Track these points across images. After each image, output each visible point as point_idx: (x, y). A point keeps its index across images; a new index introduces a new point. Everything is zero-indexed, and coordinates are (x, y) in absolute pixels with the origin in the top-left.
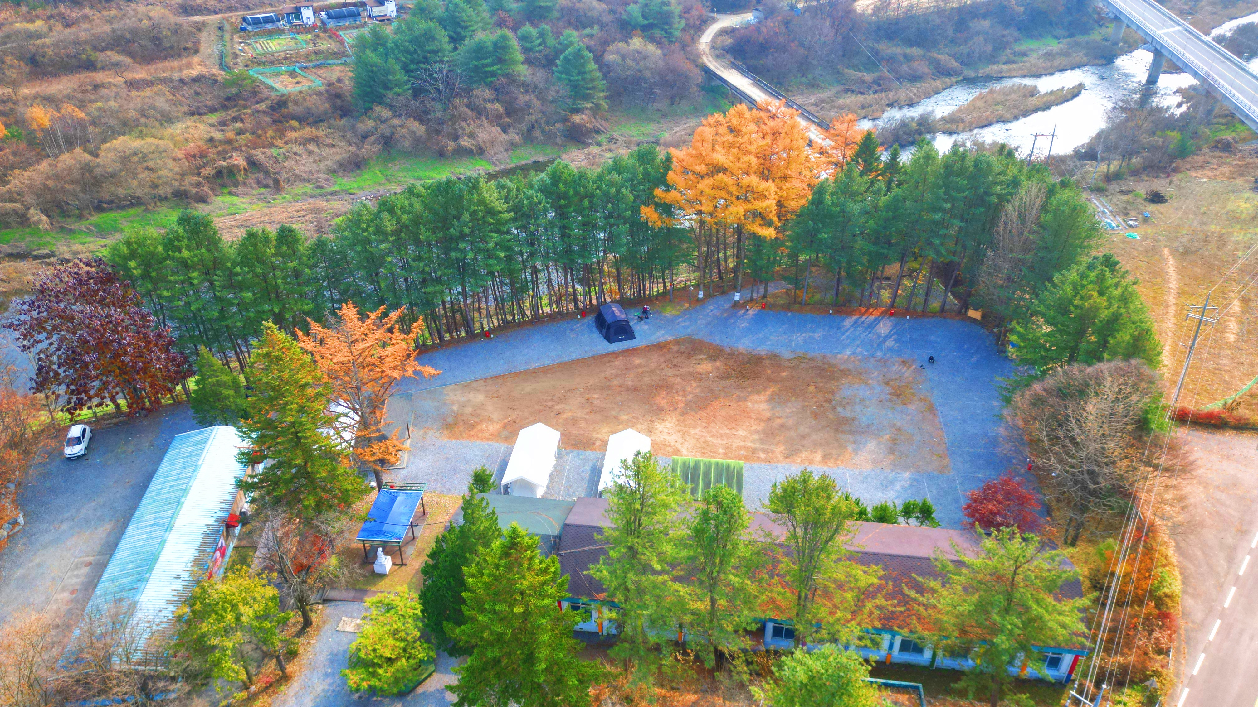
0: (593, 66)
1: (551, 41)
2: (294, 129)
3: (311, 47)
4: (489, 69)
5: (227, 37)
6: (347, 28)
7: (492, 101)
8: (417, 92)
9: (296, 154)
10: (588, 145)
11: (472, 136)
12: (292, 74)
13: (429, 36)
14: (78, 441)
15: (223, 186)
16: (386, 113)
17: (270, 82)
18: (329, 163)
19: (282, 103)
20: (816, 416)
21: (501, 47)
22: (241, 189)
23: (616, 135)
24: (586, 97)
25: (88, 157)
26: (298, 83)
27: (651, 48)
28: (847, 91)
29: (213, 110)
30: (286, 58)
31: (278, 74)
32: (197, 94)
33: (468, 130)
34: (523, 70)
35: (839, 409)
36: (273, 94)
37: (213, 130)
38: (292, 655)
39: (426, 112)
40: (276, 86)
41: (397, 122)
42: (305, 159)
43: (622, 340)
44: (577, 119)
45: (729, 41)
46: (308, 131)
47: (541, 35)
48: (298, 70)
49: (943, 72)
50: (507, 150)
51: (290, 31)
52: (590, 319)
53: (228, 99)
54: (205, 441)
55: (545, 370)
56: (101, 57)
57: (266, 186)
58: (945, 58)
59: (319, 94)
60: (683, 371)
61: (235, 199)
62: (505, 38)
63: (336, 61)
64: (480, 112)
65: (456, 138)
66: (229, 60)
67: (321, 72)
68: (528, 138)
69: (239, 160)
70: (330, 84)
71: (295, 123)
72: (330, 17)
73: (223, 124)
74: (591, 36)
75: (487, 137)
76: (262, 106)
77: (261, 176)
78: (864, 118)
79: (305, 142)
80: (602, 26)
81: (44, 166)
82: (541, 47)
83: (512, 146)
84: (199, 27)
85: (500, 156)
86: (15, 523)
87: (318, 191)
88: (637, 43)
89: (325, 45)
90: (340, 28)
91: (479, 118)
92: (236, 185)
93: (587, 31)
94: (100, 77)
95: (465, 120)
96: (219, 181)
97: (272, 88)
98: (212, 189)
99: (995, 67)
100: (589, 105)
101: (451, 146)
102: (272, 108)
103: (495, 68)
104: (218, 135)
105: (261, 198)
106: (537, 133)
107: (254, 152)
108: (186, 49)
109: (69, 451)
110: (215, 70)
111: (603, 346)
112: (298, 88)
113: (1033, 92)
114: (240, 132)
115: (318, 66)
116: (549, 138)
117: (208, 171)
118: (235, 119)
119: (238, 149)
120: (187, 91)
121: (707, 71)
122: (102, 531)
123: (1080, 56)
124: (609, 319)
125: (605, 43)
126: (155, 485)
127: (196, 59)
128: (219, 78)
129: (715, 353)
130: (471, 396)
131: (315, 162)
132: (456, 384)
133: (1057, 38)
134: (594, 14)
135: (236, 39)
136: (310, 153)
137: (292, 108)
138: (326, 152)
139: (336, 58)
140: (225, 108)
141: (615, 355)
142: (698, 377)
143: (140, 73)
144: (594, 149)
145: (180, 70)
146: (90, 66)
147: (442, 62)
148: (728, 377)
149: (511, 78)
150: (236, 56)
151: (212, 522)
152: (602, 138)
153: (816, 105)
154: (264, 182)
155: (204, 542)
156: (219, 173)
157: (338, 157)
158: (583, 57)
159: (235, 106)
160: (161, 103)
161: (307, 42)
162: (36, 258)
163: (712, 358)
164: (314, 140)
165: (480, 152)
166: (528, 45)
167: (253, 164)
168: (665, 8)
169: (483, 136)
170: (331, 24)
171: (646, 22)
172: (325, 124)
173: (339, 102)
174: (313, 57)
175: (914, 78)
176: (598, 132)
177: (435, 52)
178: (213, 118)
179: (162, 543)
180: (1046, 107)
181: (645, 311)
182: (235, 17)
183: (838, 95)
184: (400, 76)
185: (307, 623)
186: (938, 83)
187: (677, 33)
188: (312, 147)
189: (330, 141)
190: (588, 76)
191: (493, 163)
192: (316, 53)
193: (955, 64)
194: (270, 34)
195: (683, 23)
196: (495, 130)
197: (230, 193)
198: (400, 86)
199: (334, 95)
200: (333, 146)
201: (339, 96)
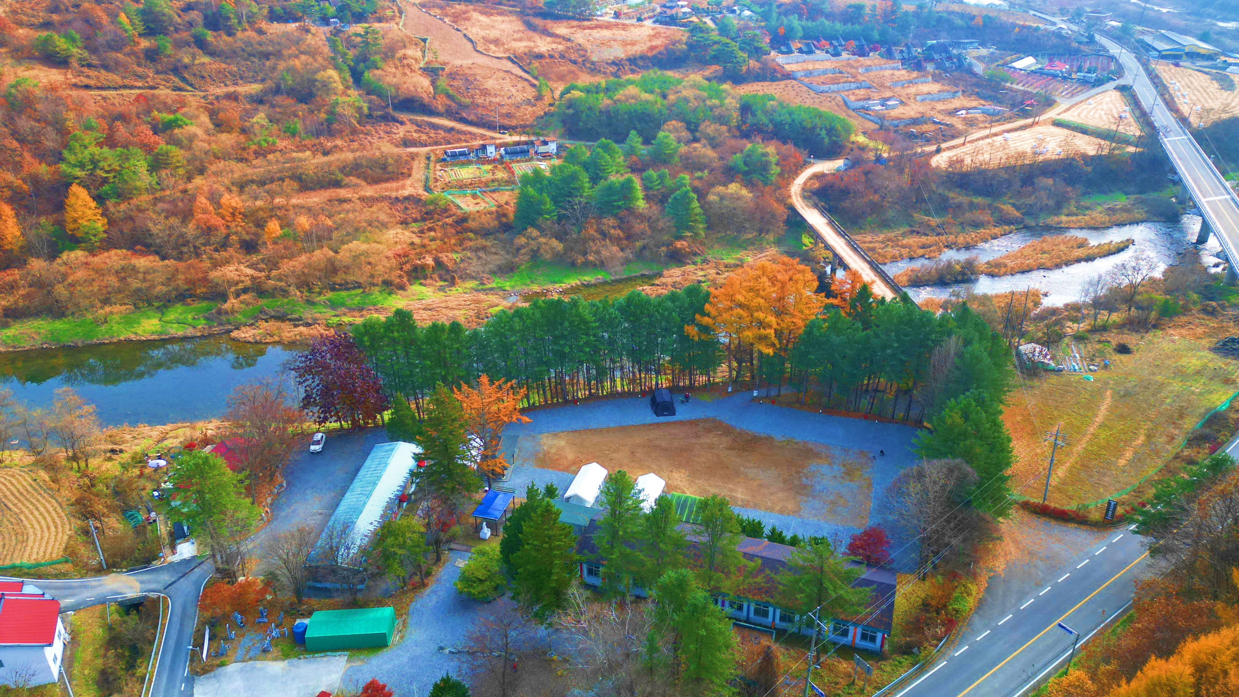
0: (696, 204)
1: (669, 182)
2: (471, 240)
3: (490, 176)
4: (616, 203)
5: (432, 165)
6: (518, 162)
7: (614, 228)
8: (560, 218)
9: (469, 258)
10: (686, 264)
11: (598, 252)
12: (474, 196)
13: (574, 177)
14: (318, 443)
15: (417, 278)
16: (535, 233)
17: (458, 201)
18: (491, 266)
19: (464, 219)
20: (785, 481)
21: (627, 187)
22: (429, 281)
23: (709, 257)
24: (689, 228)
25: (332, 253)
26: (477, 204)
27: (744, 192)
28: (912, 232)
29: (415, 221)
30: (471, 184)
31: (465, 196)
32: (407, 208)
33: (594, 249)
34: (641, 204)
35: (804, 479)
36: (459, 211)
37: (414, 236)
38: (429, 574)
39: (566, 233)
40: (462, 205)
41: (543, 240)
42: (475, 262)
43: (666, 415)
44: (679, 244)
46: (480, 242)
47: (661, 177)
48: (478, 193)
49: (1004, 220)
50: (622, 264)
51: (477, 163)
52: (647, 400)
53: (427, 213)
54: (392, 450)
55: (609, 430)
56: (347, 180)
57: (445, 280)
58: (1008, 209)
59: (491, 213)
60: (702, 441)
61: (423, 288)
62: (630, 181)
63: (507, 187)
64: (604, 235)
65: (585, 253)
66: (431, 183)
67: (495, 195)
68: (640, 255)
69: (429, 260)
70: (500, 206)
71: (471, 235)
72: (507, 153)
73: (422, 232)
74: (700, 178)
75: (608, 254)
76: (450, 221)
77: (443, 272)
78: (923, 256)
79: (477, 250)
80: (712, 170)
81: (303, 258)
82: (659, 187)
83: (626, 262)
84: (413, 157)
85: (616, 269)
86: (282, 486)
87: (481, 287)
88: (734, 188)
89: (501, 175)
90: (513, 162)
91: (604, 240)
92: (425, 278)
93: (698, 174)
94: (343, 193)
95: (594, 240)
96: (413, 274)
97: (459, 207)
98: (409, 280)
99: (1054, 219)
100: (689, 234)
101: (581, 260)
102: (457, 222)
103: (620, 203)
104: (417, 240)
105: (441, 289)
106: (647, 253)
107: (440, 255)
108: (402, 174)
109: (313, 448)
110: (421, 191)
111: (651, 418)
112: (477, 208)
113: (1082, 244)
114: (433, 239)
115: (493, 191)
116: (655, 259)
117: (408, 267)
118: (430, 229)
119: (428, 252)
120: (400, 206)
121: (793, 209)
122: (328, 496)
124: (659, 400)
125: (713, 185)
126: (362, 472)
127: (408, 182)
128: (423, 198)
129: (727, 430)
130: (556, 442)
131: (482, 265)
132: (549, 432)
133: (1127, 193)
134: (706, 160)
135: (438, 167)
136: (479, 258)
137: (472, 224)
138: (490, 258)
139: (507, 185)
140: (424, 220)
141: (658, 425)
142: (711, 447)
143: (369, 191)
144: (690, 267)
145: (397, 190)
146: (337, 184)
147: (581, 196)
148: (734, 449)
149: (631, 210)
150: (436, 180)
151: (392, 496)
152: (698, 260)
153: (882, 242)
154: (445, 277)
155: (387, 507)
156: (416, 269)
157: (498, 263)
158: (688, 197)
159: (431, 219)
160: (383, 217)
161: (488, 172)
162: (290, 320)
163: (726, 434)
164: (484, 248)
165: (601, 265)
166: (650, 185)
167: (439, 263)
168: (764, 159)
169: (605, 253)
170: (507, 159)
171: (747, 169)
172: (492, 237)
173: (504, 220)
174: (490, 184)
175: (977, 225)
176: (695, 254)
177: (577, 189)
178: (415, 226)
179: (365, 503)
181: (687, 397)
182: (439, 149)
183: (904, 235)
184: (549, 205)
185: (438, 559)
186: (997, 231)
187: (773, 178)
188: (481, 254)
189: (493, 250)
190: (690, 212)
191: (611, 274)
192: (493, 181)
193: (1017, 214)
194: (463, 164)
195: (778, 170)
196: (615, 249)
197: (421, 284)
198: (548, 213)
199: (500, 214)
200: (496, 254)
201: (505, 215)
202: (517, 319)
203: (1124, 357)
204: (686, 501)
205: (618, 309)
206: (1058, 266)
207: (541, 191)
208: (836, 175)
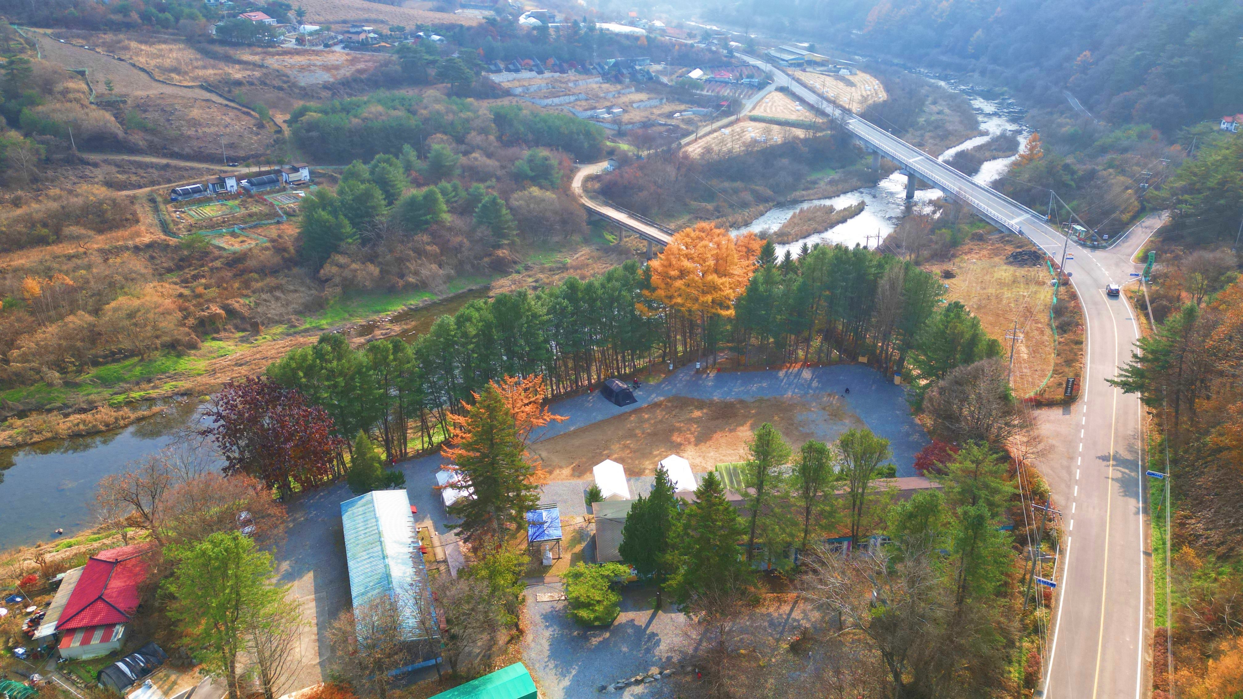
0: (506, 210)
1: (462, 194)
2: (257, 280)
3: (243, 211)
5: (161, 207)
6: (271, 193)
8: (365, 240)
9: (265, 300)
10: (510, 273)
11: (416, 273)
12: (234, 235)
13: (367, 195)
15: (206, 333)
16: (342, 260)
17: (217, 242)
18: (294, 306)
19: (236, 259)
21: (430, 200)
22: (223, 334)
26: (242, 242)
27: (547, 194)
29: (171, 270)
30: (224, 222)
31: (221, 236)
32: (153, 258)
33: (412, 268)
34: (447, 218)
36: (225, 254)
37: (178, 287)
39: (378, 255)
40: (223, 245)
41: (354, 266)
42: (273, 304)
44: (500, 253)
45: (597, 186)
46: (271, 281)
48: (237, 230)
49: (762, 199)
50: (445, 283)
51: (219, 199)
52: (597, 392)
53: (182, 260)
54: (371, 502)
57: (245, 330)
58: (761, 189)
59: (266, 249)
60: (682, 418)
61: (221, 344)
62: (429, 195)
63: (269, 221)
64: (420, 253)
65: (402, 276)
66: (171, 227)
67: (260, 231)
68: (461, 271)
69: (215, 309)
70: (273, 241)
71: (255, 275)
72: (252, 184)
73: (186, 281)
74: (493, 187)
75: (428, 273)
76: (217, 264)
77: (238, 321)
79: (272, 290)
81: (53, 328)
84: (133, 200)
85: (441, 288)
87: (293, 330)
88: (534, 191)
89: (256, 208)
90: (263, 193)
91: (419, 259)
92: (217, 331)
93: (488, 183)
95: (409, 260)
96: (202, 329)
97: (221, 249)
98: (199, 337)
99: (797, 193)
101: (401, 283)
102: (228, 264)
104: (186, 291)
105: (243, 340)
106: (468, 267)
107: (229, 302)
108: (127, 220)
110: (162, 237)
112: (246, 246)
113: (831, 209)
114: (207, 287)
115: (255, 227)
116: (479, 270)
117: (191, 321)
118: (196, 277)
119: (210, 301)
120: (144, 256)
123: (855, 182)
124: (616, 390)
125: (510, 192)
127: (140, 228)
128: (171, 243)
131: (283, 306)
133: (834, 169)
134: (490, 169)
135: (171, 208)
136: (277, 298)
137: (251, 263)
138: (291, 297)
139: (268, 219)
140: (180, 268)
141: (628, 414)
142: (695, 421)
143: (99, 244)
144: (515, 276)
145: (131, 238)
147: (381, 215)
148: (717, 418)
149: (439, 224)
150: (176, 223)
151: (411, 550)
152: (519, 267)
154: (242, 326)
155: (414, 563)
156: (202, 322)
157: (302, 300)
158: (498, 204)
159: (190, 266)
161: (238, 207)
163: (700, 407)
164: (278, 287)
165: (422, 286)
166: (448, 197)
167: (231, 312)
168: (546, 162)
169: (425, 272)
170: (254, 191)
171: (533, 174)
172: (281, 274)
173: (287, 254)
174: (248, 219)
175: (744, 205)
176: (515, 263)
177: (373, 208)
178: (174, 277)
179: (387, 566)
180: (844, 221)
182: (163, 188)
184: (348, 229)
186: (761, 207)
188: (278, 294)
189: (292, 288)
190: (503, 218)
191: (436, 294)
192: (250, 216)
193: (769, 193)
194: (201, 202)
197: (214, 339)
198: (351, 236)
199: (279, 249)
200: (296, 291)
201: (285, 250)
207: (334, 212)
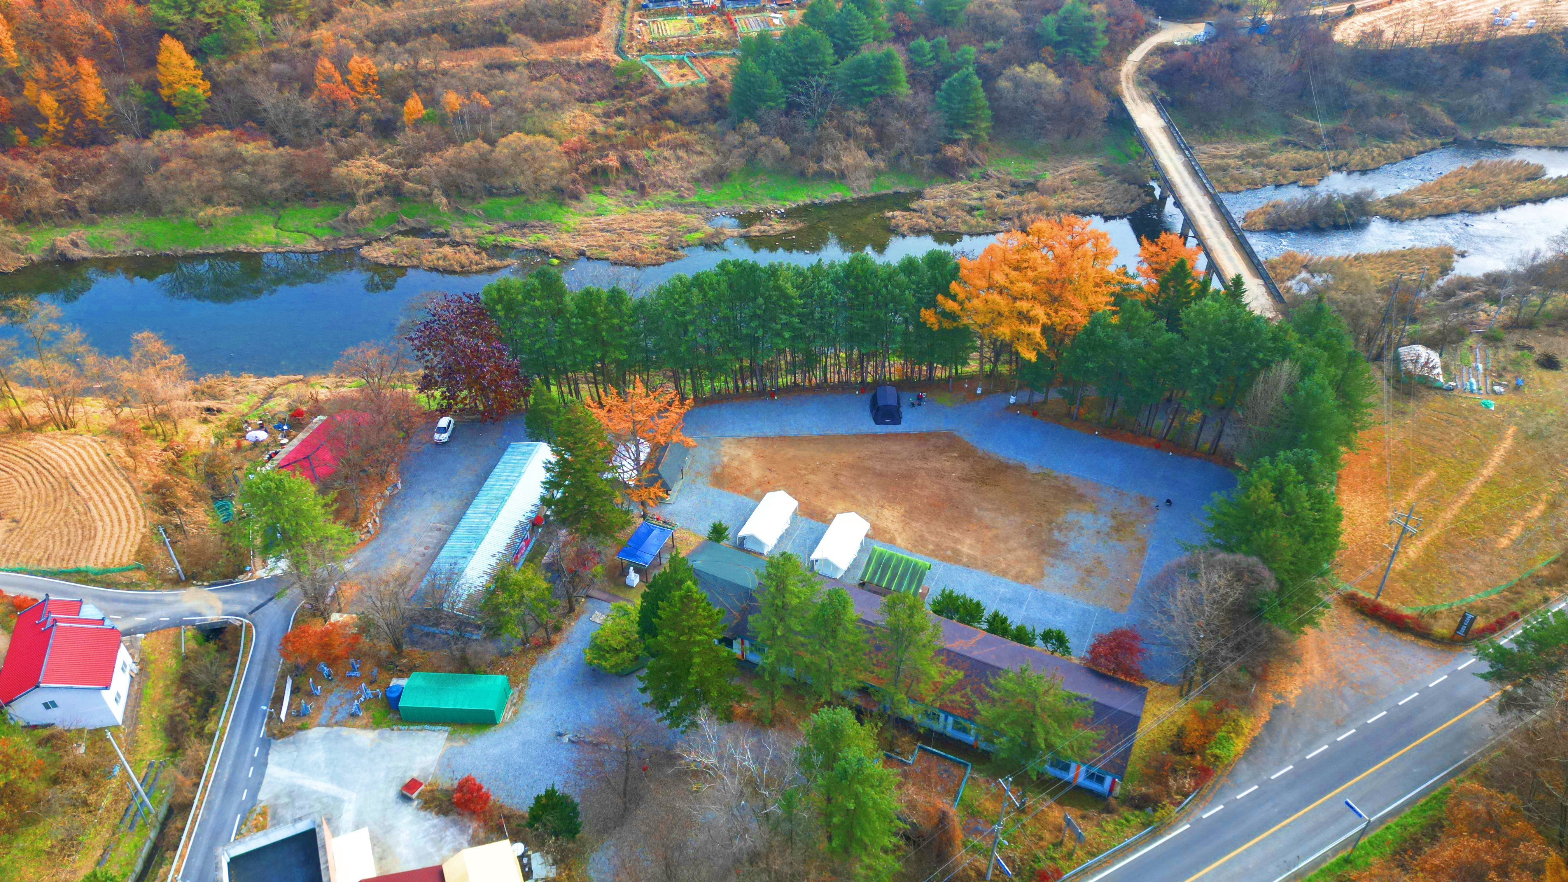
0: (981, 93)
1: (946, 56)
2: (669, 130)
3: (703, 34)
4: (867, 89)
5: (628, 15)
6: (744, 12)
7: (862, 124)
8: (792, 106)
9: (665, 158)
10: (957, 180)
11: (837, 158)
12: (681, 64)
13: (813, 47)
14: (444, 430)
15: (596, 183)
16: (753, 128)
17: (658, 71)
18: (694, 171)
19: (663, 98)
20: (1030, 533)
21: (884, 66)
22: (610, 189)
23: (991, 171)
24: (965, 127)
25: (486, 146)
26: (683, 76)
27: (1051, 77)
28: (1287, 143)
29: (601, 98)
30: (678, 45)
31: (668, 63)
32: (590, 79)
33: (832, 152)
34: (904, 90)
35: (1056, 532)
36: (658, 88)
37: (596, 121)
38: (557, 629)
39: (794, 130)
40: (663, 77)
41: (763, 139)
42: (673, 165)
43: (887, 423)
44: (950, 150)
45: (1161, 63)
46: (683, 134)
47: (935, 48)
48: (686, 60)
49: (1427, 129)
50: (869, 177)
51: (689, 12)
52: (867, 397)
53: (616, 88)
54: (529, 453)
55: (810, 439)
56: (512, 37)
57: (633, 189)
58: (1438, 113)
59: (700, 91)
60: (930, 465)
61: (604, 199)
62: (889, 56)
63: (726, 52)
64: (848, 134)
65: (819, 159)
66: (625, 44)
67: (709, 63)
68: (894, 165)
69: (613, 160)
70: (713, 80)
71: (670, 123)
73: (607, 115)
74: (993, 51)
75: (851, 162)
76: (644, 100)
77: (630, 177)
78: (1295, 182)
79: (676, 146)
80: (1010, 39)
81: (450, 152)
82: (932, 63)
83: (876, 172)
84: (604, 1)
85: (861, 183)
86: (396, 487)
87: (679, 201)
88: (1035, 69)
89: (720, 32)
90: (738, 12)
91: (846, 140)
92: (607, 184)
93: (989, 44)
94: (508, 54)
95: (832, 141)
96: (593, 178)
97: (659, 80)
98: (586, 187)
99: (1504, 130)
100: (966, 136)
101: (813, 167)
102: (654, 103)
103: (872, 89)
104: (601, 128)
105: (627, 201)
106: (905, 161)
107: (628, 153)
108: (588, 26)
109: (437, 436)
110: (611, 55)
111: (868, 426)
112: (682, 83)
113: (1535, 174)
114: (620, 127)
115: (706, 57)
116: (915, 170)
117: (585, 168)
118: (620, 112)
119: (613, 147)
120: (581, 76)
121: (1118, 101)
122: (452, 504)
124: (880, 403)
125: (1007, 62)
126: (491, 481)
127: (595, 39)
128: (613, 65)
129: (967, 453)
130: (741, 452)
131: (681, 169)
132: (733, 437)
134: (1004, 23)
135: (637, 18)
136: (679, 159)
137: (673, 107)
138: (695, 158)
139: (726, 49)
140: (613, 96)
141: (875, 436)
142: (940, 474)
144: (961, 186)
145: (579, 53)
146: (501, 40)
147: (820, 75)
148: (969, 480)
149: (888, 100)
150: (632, 38)
151: (523, 519)
152: (975, 172)
153: (1241, 157)
154: (632, 184)
155: (516, 533)
156: (595, 171)
157: (703, 167)
158: (969, 83)
159: (622, 95)
160: (556, 94)
161: (701, 27)
162: (434, 235)
163: (963, 457)
164: (686, 144)
165: (841, 176)
166: (918, 59)
167: (625, 165)
168: (1086, 24)
169: (847, 160)
171: (1060, 38)
172: (698, 127)
173: (717, 103)
174: (704, 45)
175: (1384, 135)
176: (972, 164)
177: (816, 65)
178: (599, 107)
179: (488, 528)
180: (1541, 199)
181: (920, 398)
183: (1274, 147)
184: (776, 88)
185: (571, 609)
186: (1411, 146)
187: (1096, 53)
188: (681, 153)
189: (699, 148)
190: (971, 105)
191: (853, 190)
192: (707, 42)
193: (1447, 121)
194: (670, 14)
195: (1106, 41)
196: (861, 155)
197: (601, 192)
198: (773, 98)
199: (714, 94)
200: (701, 153)
201: (718, 96)
202: (695, 290)
203: (1548, 375)
204: (890, 559)
205: (833, 282)
206: (1490, 209)
207: (766, 66)
208: (1192, 50)
